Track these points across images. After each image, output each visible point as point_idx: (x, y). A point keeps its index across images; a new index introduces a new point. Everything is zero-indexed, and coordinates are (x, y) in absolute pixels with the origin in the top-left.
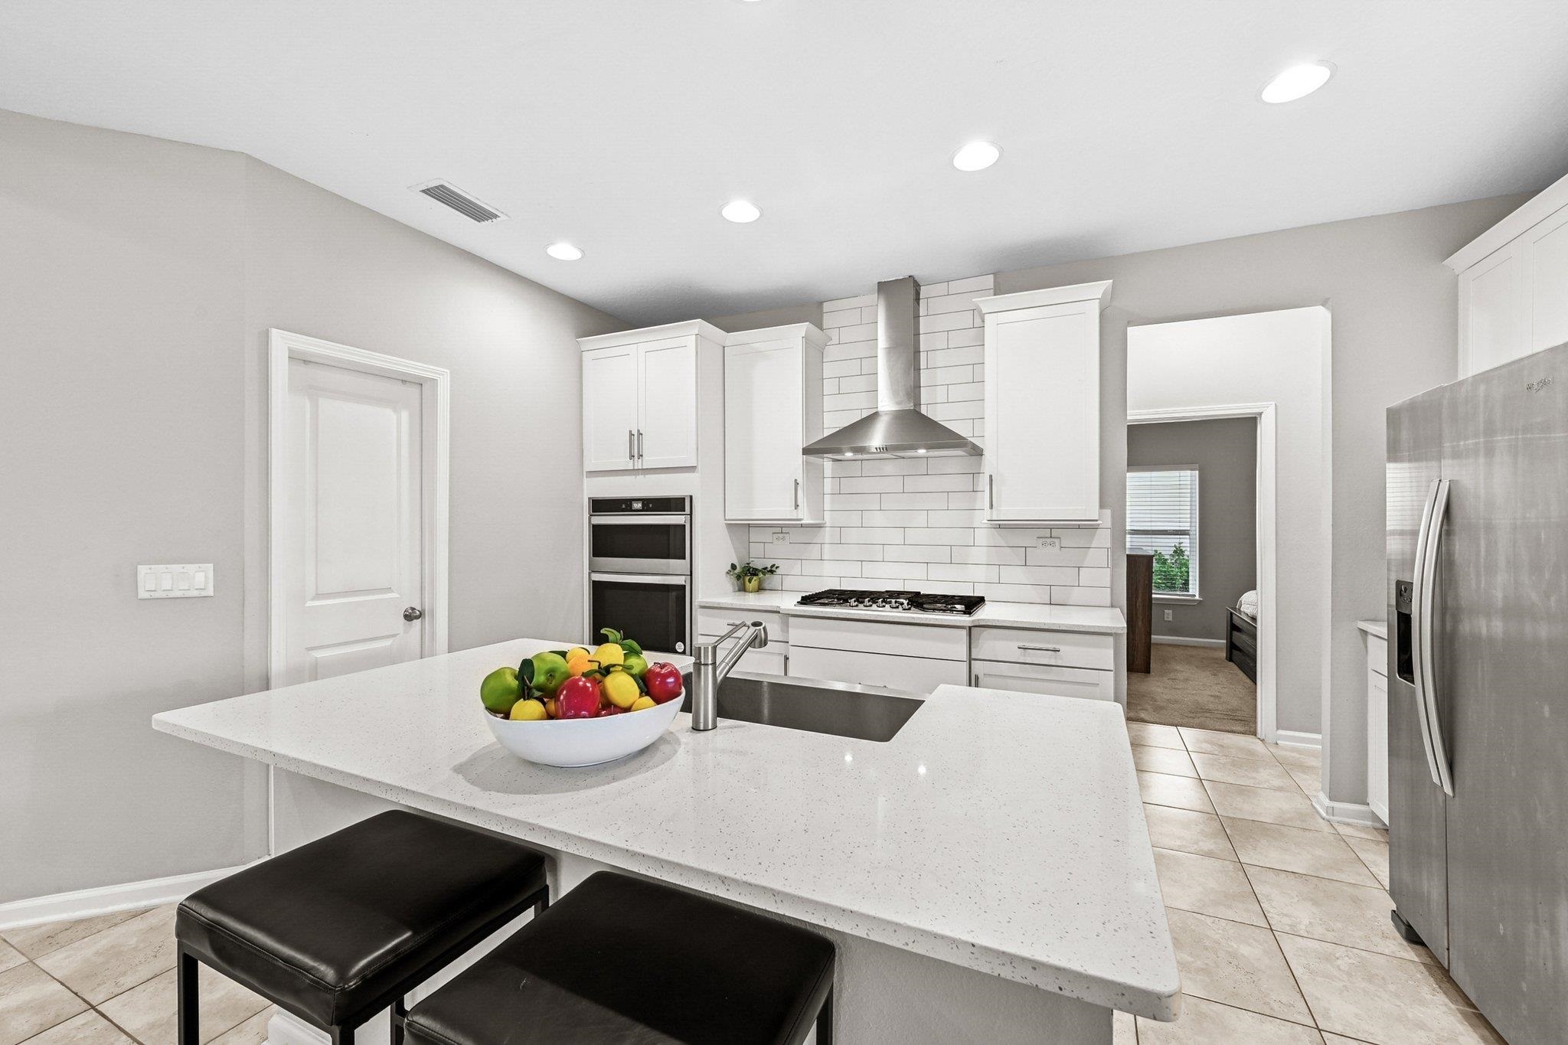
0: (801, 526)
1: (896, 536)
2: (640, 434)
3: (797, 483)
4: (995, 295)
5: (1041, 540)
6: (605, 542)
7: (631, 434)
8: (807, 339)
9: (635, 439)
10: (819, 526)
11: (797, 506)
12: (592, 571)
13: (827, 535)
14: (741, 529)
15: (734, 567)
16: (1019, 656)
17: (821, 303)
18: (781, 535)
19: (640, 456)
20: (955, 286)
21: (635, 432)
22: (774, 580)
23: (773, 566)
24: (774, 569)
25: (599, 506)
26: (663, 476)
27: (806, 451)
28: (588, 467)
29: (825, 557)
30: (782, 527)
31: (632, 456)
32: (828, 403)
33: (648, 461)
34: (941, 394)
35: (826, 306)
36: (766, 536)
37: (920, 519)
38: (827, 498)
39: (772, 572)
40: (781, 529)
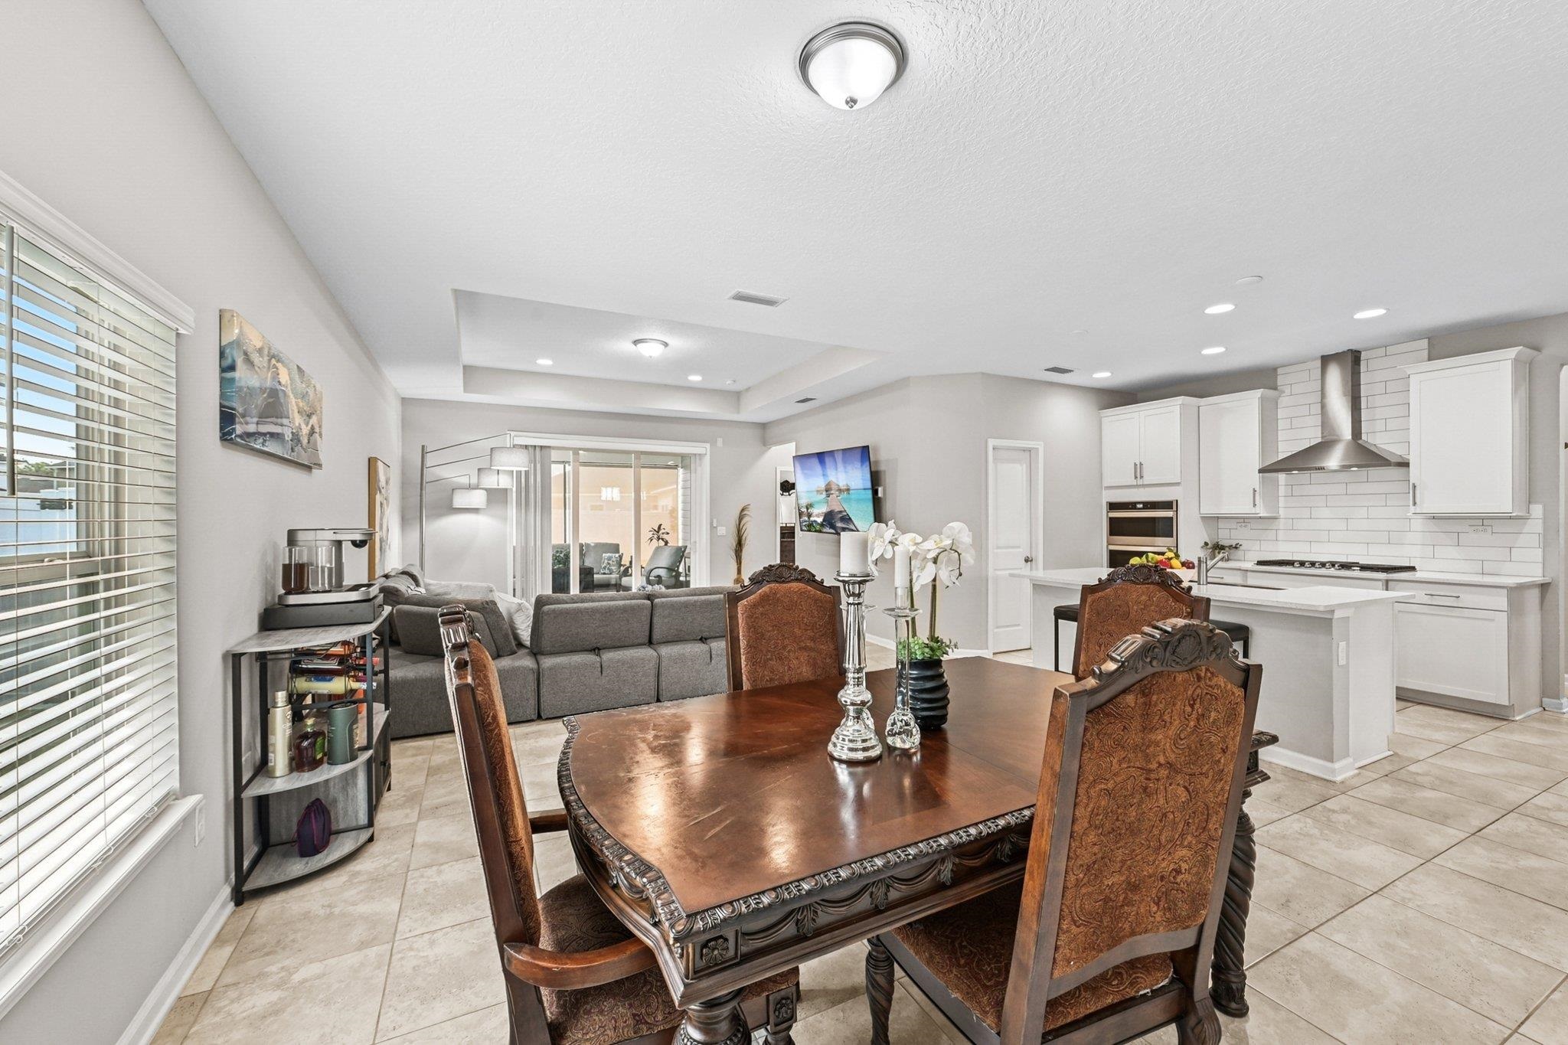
0: (1260, 517)
1: (1340, 524)
2: (1141, 464)
3: (1255, 491)
4: (1430, 359)
5: (1474, 528)
6: (1117, 528)
7: (1135, 465)
8: (1263, 399)
9: (1138, 470)
10: (1275, 518)
11: (1255, 505)
12: (1109, 544)
13: (1281, 524)
14: (1212, 520)
15: (1206, 544)
16: (1427, 600)
17: (1275, 369)
18: (1243, 524)
19: (1142, 477)
20: (1391, 350)
21: (1138, 464)
22: (1239, 553)
23: (1237, 544)
24: (1238, 546)
25: (1113, 506)
26: (1157, 489)
27: (1261, 471)
28: (1105, 484)
29: (1279, 538)
30: (1244, 518)
31: (1136, 477)
32: (1282, 436)
33: (1147, 480)
34: (1379, 425)
35: (1280, 371)
36: (1233, 524)
37: (1363, 512)
38: (1281, 499)
39: (1236, 548)
40: (1243, 520)
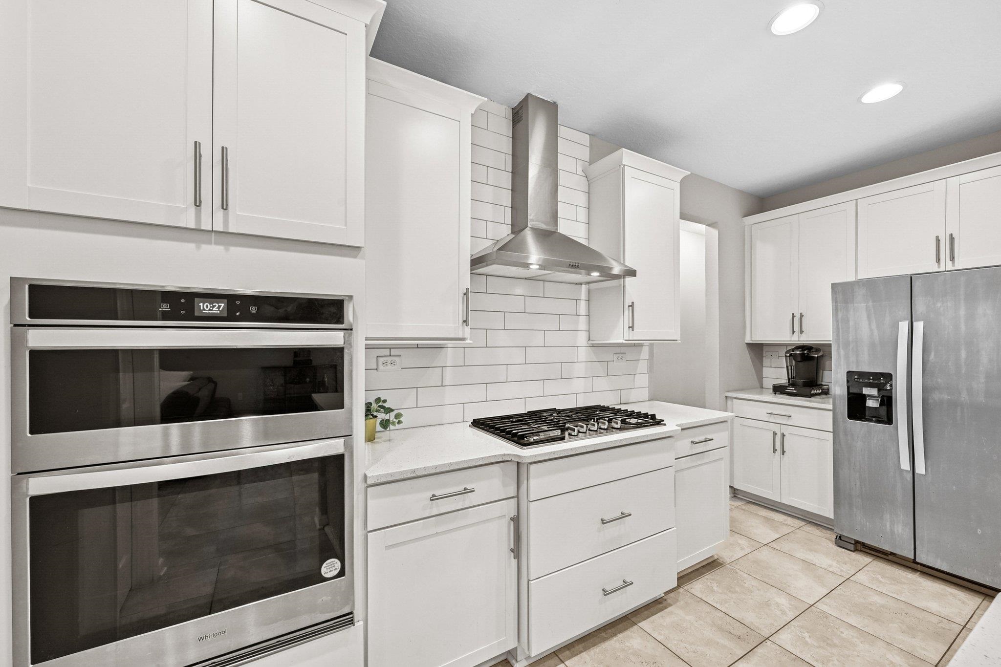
1: (518, 356)
3: (464, 294)
5: (616, 356)
11: (464, 322)
13: (450, 356)
18: (389, 359)
20: (565, 132)
29: (446, 383)
37: (538, 339)
